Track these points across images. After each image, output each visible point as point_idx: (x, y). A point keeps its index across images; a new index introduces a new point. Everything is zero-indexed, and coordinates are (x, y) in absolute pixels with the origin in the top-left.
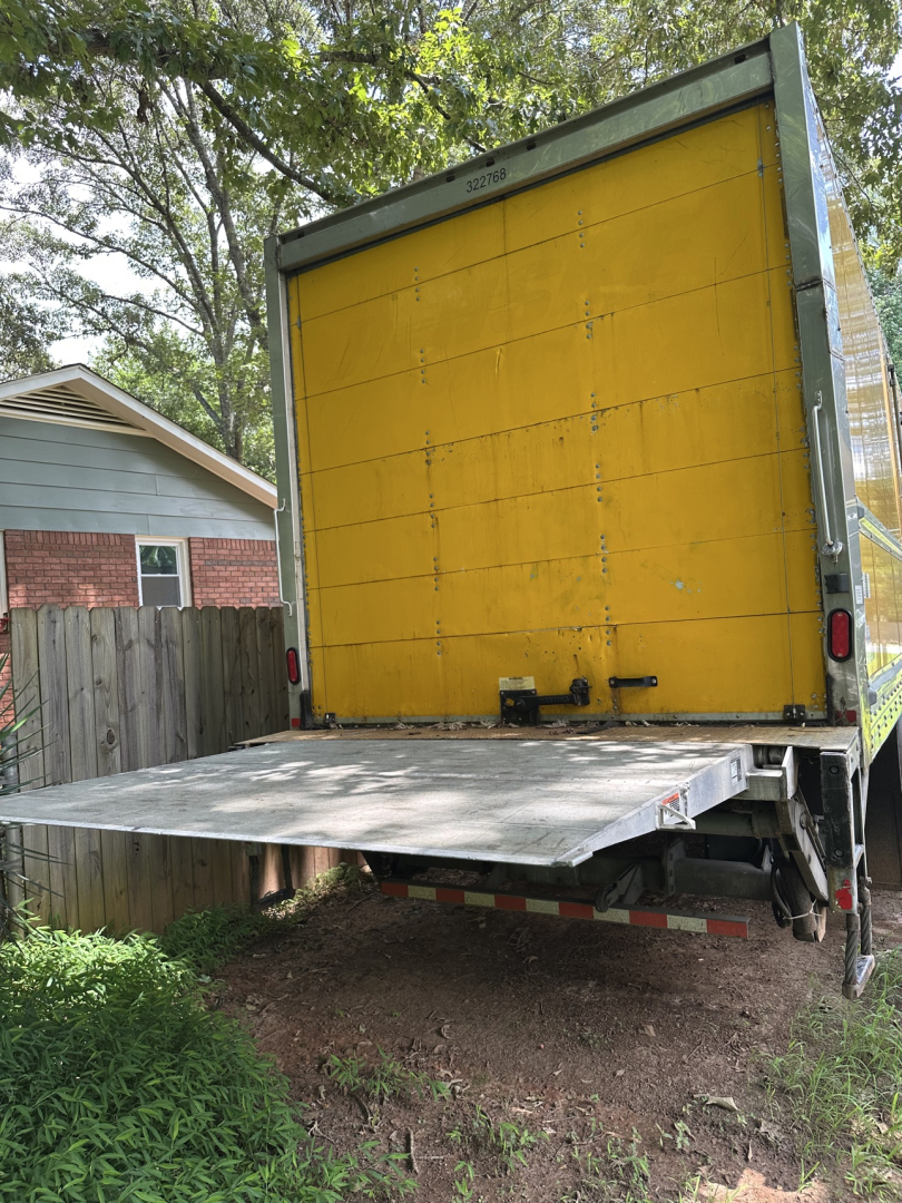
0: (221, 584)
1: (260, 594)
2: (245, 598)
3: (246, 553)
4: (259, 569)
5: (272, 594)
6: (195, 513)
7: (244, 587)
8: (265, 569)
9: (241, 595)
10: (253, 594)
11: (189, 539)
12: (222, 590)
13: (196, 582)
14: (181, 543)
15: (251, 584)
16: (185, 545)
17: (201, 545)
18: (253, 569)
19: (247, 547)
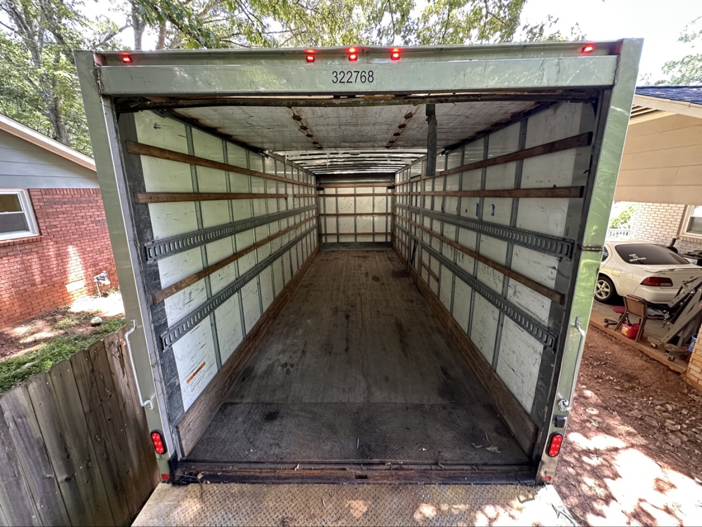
0: (59, 216)
1: (89, 219)
2: (79, 222)
3: (76, 196)
4: (86, 205)
5: (97, 219)
6: (30, 173)
7: (76, 216)
8: (90, 205)
9: (76, 221)
10: (84, 220)
11: (28, 190)
12: (61, 219)
13: (39, 216)
14: (22, 192)
15: (82, 214)
16: (26, 193)
17: (40, 193)
18: (82, 205)
19: (76, 193)
